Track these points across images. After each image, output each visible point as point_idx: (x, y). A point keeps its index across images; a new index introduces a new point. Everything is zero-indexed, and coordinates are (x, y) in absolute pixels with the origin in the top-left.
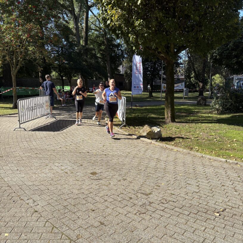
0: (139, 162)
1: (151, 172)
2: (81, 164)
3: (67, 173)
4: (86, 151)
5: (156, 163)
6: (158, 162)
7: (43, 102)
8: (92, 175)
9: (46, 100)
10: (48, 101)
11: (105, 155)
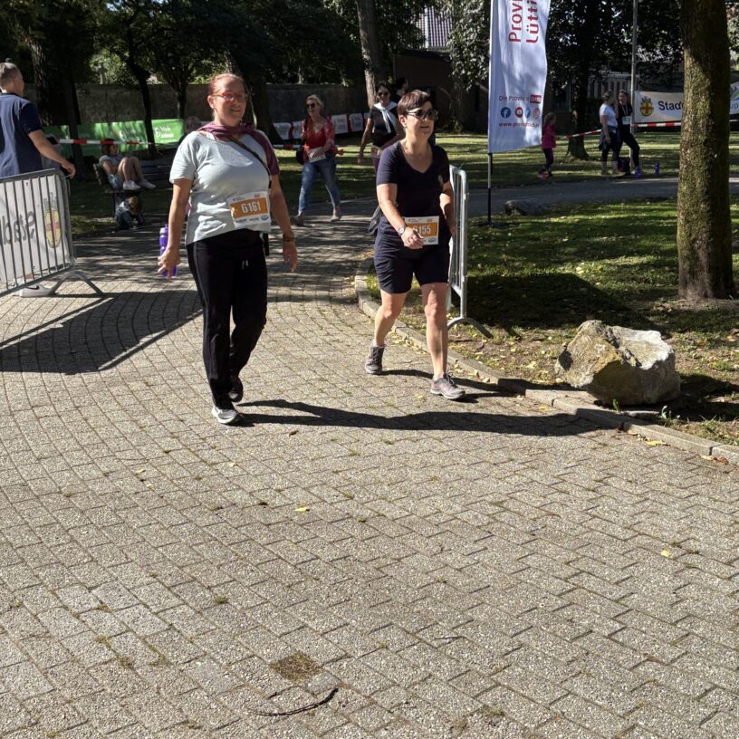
0: (569, 571)
1: (654, 650)
2: (220, 592)
3: (130, 666)
4: (251, 494)
5: (676, 574)
6: (689, 567)
7: (30, 209)
8: (285, 683)
9: (45, 196)
10: (54, 204)
11: (364, 522)
